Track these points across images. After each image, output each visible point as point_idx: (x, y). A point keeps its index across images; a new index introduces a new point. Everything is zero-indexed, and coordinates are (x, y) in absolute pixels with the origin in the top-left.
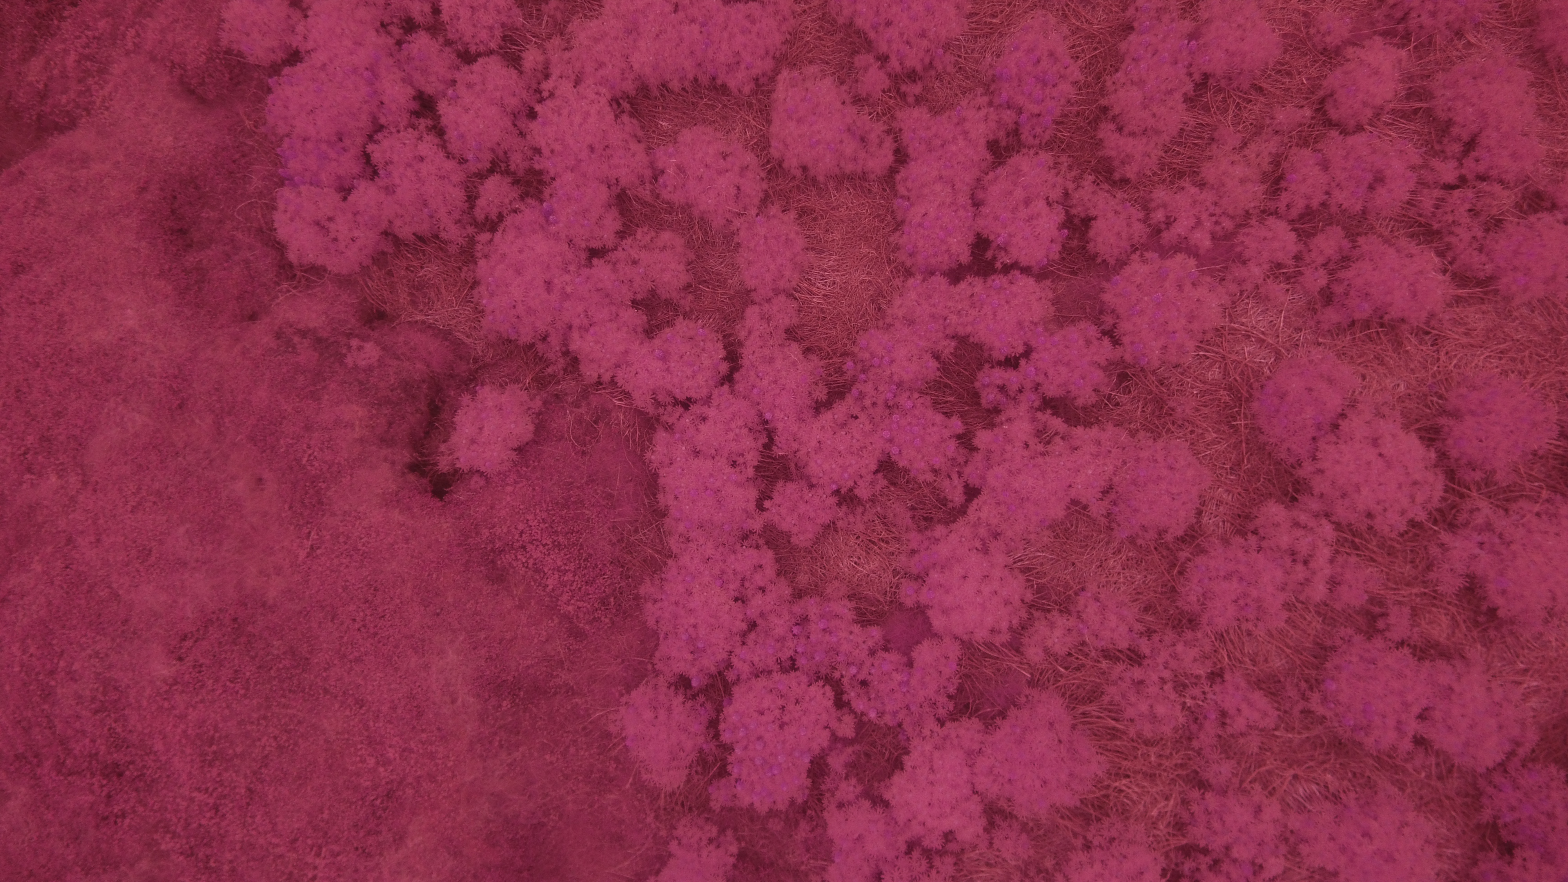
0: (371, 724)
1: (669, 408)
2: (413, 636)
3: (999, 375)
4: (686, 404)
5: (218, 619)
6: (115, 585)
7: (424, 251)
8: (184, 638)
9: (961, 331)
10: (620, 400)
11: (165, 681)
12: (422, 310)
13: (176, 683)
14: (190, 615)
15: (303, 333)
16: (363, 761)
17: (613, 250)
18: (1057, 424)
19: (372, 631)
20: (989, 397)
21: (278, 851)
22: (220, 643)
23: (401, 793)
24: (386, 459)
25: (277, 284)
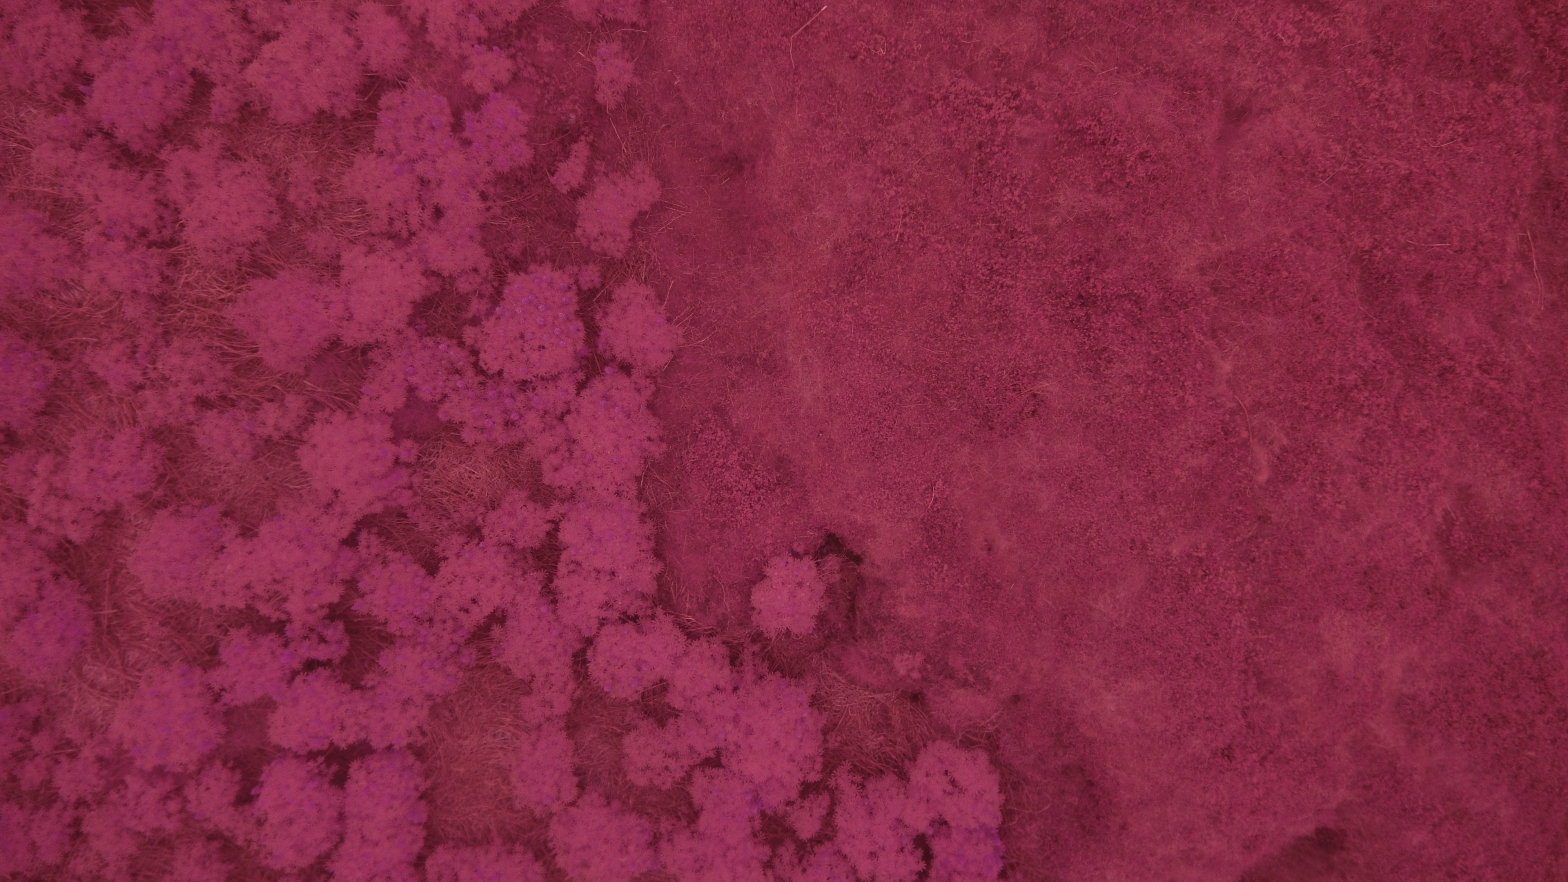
0: (867, 341)
1: (640, 614)
2: (839, 414)
3: (321, 653)
4: (626, 618)
5: (1007, 429)
6: (1102, 458)
7: (880, 761)
8: (1034, 412)
9: (357, 694)
10: (688, 620)
11: (1045, 377)
12: (878, 703)
13: (1035, 376)
14: (1032, 432)
15: (965, 684)
16: (873, 311)
17: (695, 766)
18: (264, 609)
19: (872, 419)
20: (335, 632)
21: (937, 237)
22: (1000, 409)
23: (841, 284)
24: (879, 567)
25: (998, 731)
